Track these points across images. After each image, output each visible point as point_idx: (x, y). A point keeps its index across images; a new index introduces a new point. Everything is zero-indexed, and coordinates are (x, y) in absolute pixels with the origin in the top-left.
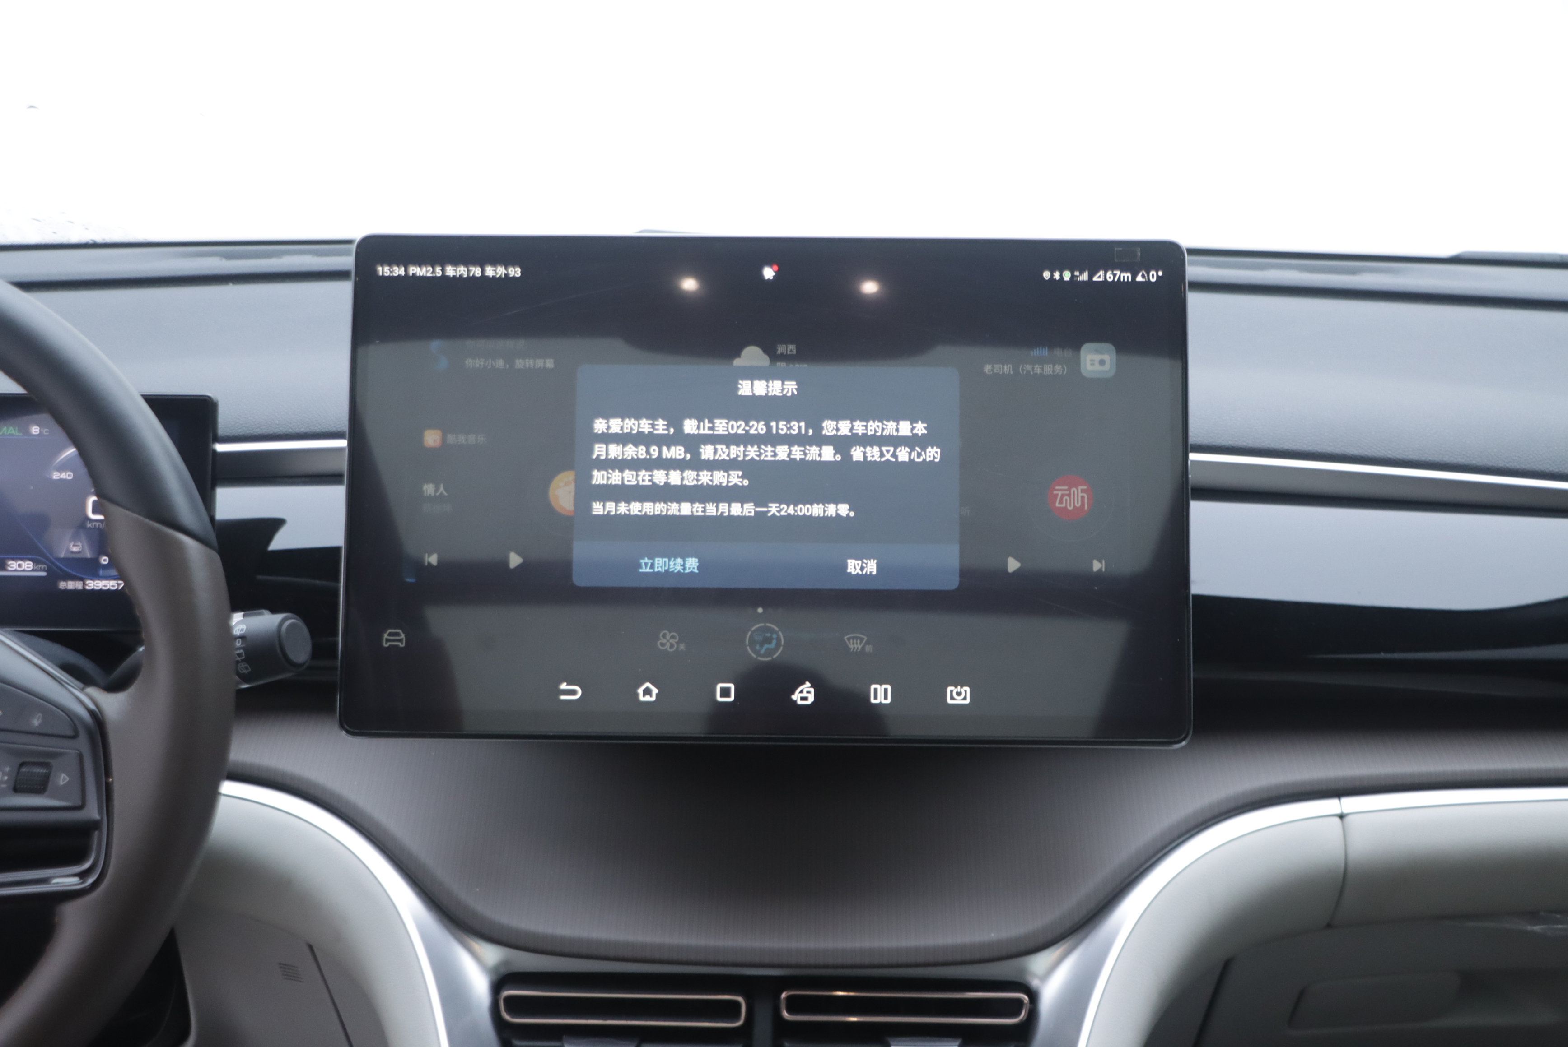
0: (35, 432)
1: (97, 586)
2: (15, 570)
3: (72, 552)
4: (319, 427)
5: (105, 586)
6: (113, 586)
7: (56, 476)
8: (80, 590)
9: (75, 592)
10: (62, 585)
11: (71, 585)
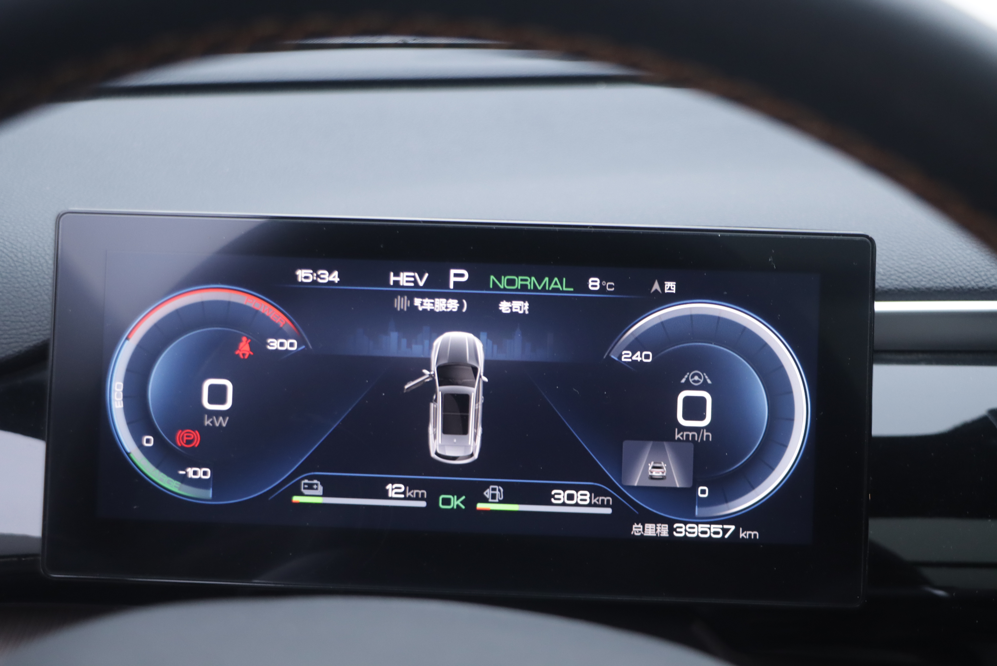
0: (593, 286)
1: (690, 533)
2: (564, 504)
3: (652, 478)
4: (949, 280)
5: (704, 532)
6: (715, 533)
7: (626, 356)
8: (664, 538)
9: (657, 540)
10: (637, 529)
11: (650, 530)
